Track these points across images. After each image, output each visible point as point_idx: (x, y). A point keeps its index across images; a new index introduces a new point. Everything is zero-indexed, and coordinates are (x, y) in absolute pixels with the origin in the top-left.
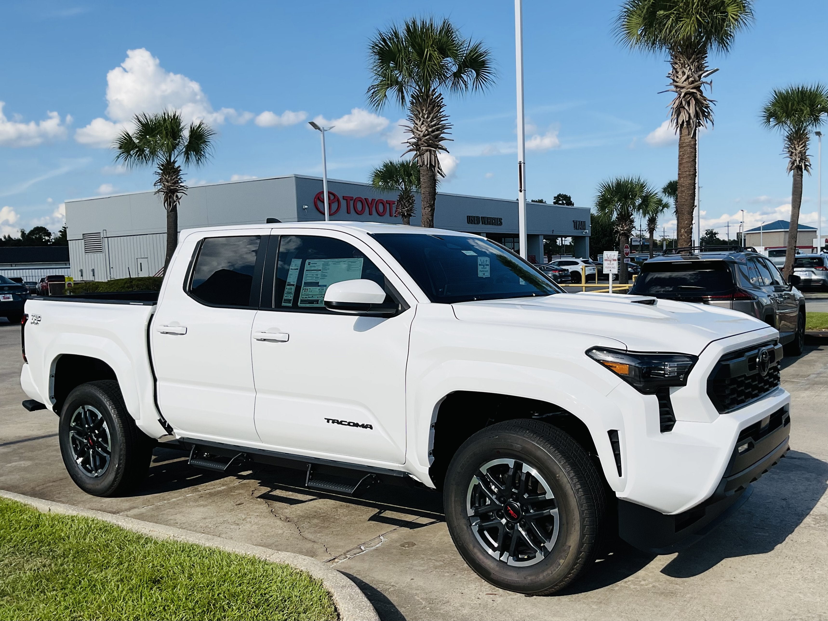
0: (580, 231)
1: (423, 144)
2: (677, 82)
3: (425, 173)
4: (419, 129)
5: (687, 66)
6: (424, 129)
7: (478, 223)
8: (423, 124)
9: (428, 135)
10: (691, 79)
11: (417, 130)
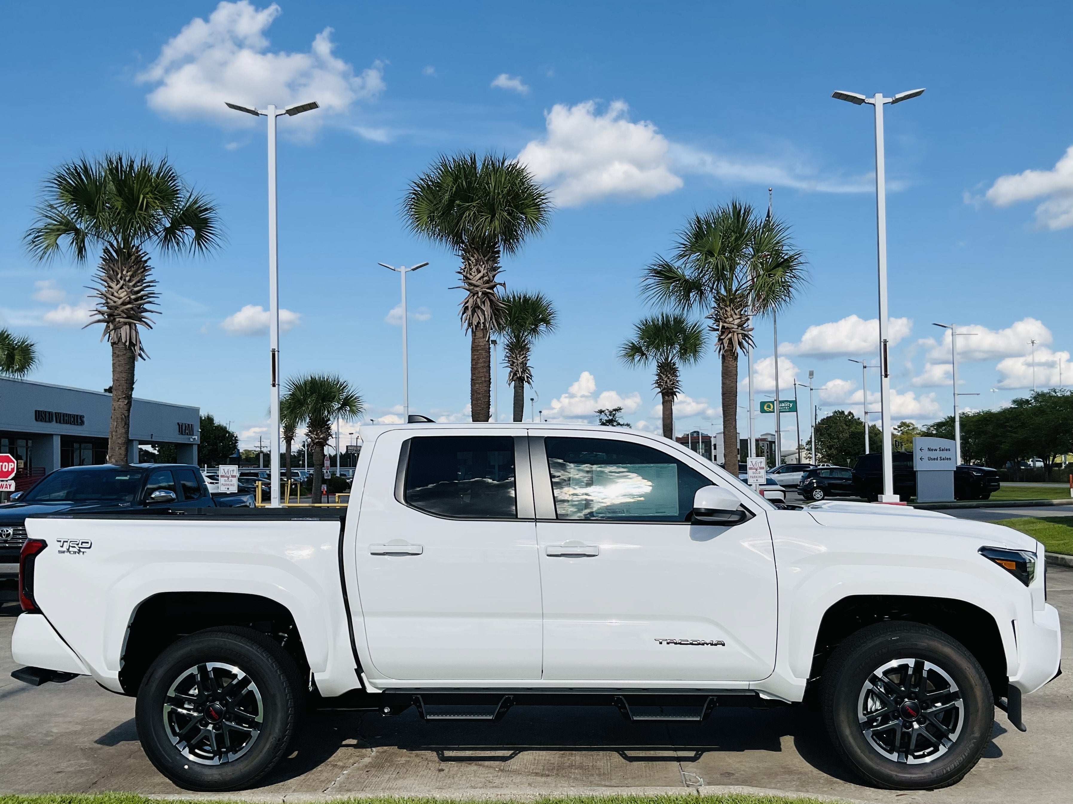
0: (186, 436)
1: (120, 315)
2: (470, 279)
3: (121, 353)
4: (116, 294)
5: (482, 263)
6: (123, 294)
7: (50, 421)
8: (121, 288)
9: (129, 303)
10: (486, 278)
11: (113, 295)
